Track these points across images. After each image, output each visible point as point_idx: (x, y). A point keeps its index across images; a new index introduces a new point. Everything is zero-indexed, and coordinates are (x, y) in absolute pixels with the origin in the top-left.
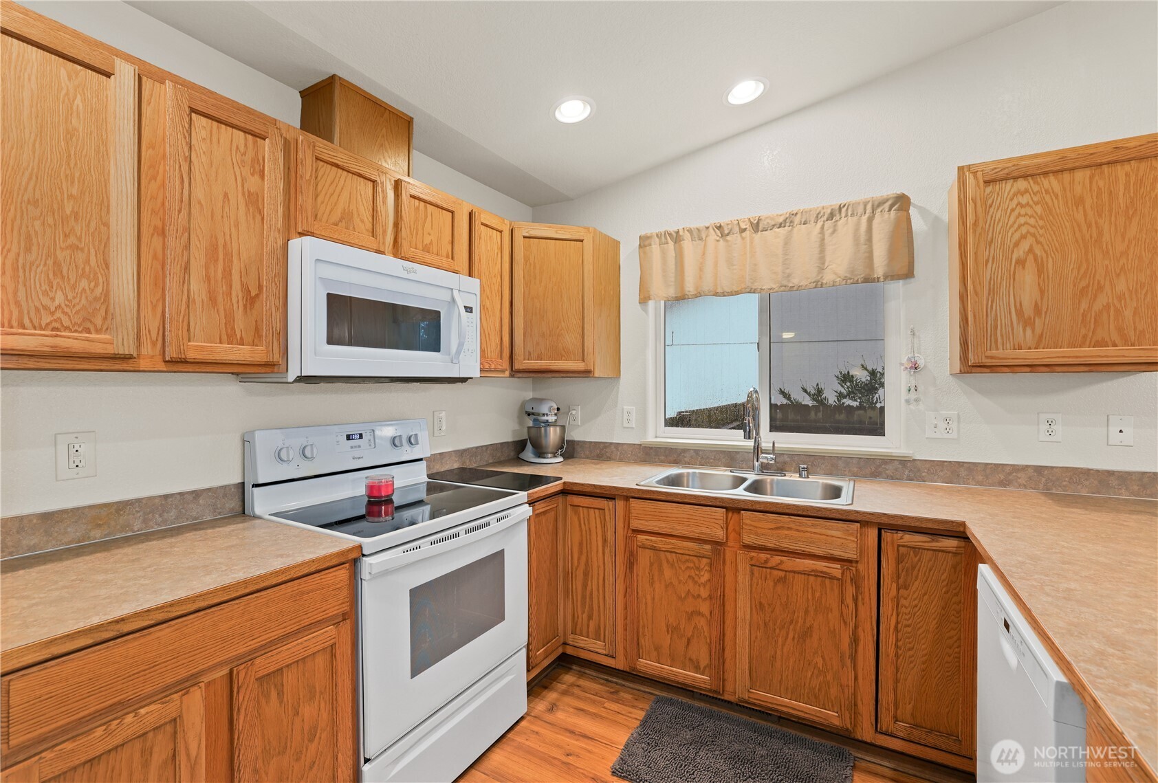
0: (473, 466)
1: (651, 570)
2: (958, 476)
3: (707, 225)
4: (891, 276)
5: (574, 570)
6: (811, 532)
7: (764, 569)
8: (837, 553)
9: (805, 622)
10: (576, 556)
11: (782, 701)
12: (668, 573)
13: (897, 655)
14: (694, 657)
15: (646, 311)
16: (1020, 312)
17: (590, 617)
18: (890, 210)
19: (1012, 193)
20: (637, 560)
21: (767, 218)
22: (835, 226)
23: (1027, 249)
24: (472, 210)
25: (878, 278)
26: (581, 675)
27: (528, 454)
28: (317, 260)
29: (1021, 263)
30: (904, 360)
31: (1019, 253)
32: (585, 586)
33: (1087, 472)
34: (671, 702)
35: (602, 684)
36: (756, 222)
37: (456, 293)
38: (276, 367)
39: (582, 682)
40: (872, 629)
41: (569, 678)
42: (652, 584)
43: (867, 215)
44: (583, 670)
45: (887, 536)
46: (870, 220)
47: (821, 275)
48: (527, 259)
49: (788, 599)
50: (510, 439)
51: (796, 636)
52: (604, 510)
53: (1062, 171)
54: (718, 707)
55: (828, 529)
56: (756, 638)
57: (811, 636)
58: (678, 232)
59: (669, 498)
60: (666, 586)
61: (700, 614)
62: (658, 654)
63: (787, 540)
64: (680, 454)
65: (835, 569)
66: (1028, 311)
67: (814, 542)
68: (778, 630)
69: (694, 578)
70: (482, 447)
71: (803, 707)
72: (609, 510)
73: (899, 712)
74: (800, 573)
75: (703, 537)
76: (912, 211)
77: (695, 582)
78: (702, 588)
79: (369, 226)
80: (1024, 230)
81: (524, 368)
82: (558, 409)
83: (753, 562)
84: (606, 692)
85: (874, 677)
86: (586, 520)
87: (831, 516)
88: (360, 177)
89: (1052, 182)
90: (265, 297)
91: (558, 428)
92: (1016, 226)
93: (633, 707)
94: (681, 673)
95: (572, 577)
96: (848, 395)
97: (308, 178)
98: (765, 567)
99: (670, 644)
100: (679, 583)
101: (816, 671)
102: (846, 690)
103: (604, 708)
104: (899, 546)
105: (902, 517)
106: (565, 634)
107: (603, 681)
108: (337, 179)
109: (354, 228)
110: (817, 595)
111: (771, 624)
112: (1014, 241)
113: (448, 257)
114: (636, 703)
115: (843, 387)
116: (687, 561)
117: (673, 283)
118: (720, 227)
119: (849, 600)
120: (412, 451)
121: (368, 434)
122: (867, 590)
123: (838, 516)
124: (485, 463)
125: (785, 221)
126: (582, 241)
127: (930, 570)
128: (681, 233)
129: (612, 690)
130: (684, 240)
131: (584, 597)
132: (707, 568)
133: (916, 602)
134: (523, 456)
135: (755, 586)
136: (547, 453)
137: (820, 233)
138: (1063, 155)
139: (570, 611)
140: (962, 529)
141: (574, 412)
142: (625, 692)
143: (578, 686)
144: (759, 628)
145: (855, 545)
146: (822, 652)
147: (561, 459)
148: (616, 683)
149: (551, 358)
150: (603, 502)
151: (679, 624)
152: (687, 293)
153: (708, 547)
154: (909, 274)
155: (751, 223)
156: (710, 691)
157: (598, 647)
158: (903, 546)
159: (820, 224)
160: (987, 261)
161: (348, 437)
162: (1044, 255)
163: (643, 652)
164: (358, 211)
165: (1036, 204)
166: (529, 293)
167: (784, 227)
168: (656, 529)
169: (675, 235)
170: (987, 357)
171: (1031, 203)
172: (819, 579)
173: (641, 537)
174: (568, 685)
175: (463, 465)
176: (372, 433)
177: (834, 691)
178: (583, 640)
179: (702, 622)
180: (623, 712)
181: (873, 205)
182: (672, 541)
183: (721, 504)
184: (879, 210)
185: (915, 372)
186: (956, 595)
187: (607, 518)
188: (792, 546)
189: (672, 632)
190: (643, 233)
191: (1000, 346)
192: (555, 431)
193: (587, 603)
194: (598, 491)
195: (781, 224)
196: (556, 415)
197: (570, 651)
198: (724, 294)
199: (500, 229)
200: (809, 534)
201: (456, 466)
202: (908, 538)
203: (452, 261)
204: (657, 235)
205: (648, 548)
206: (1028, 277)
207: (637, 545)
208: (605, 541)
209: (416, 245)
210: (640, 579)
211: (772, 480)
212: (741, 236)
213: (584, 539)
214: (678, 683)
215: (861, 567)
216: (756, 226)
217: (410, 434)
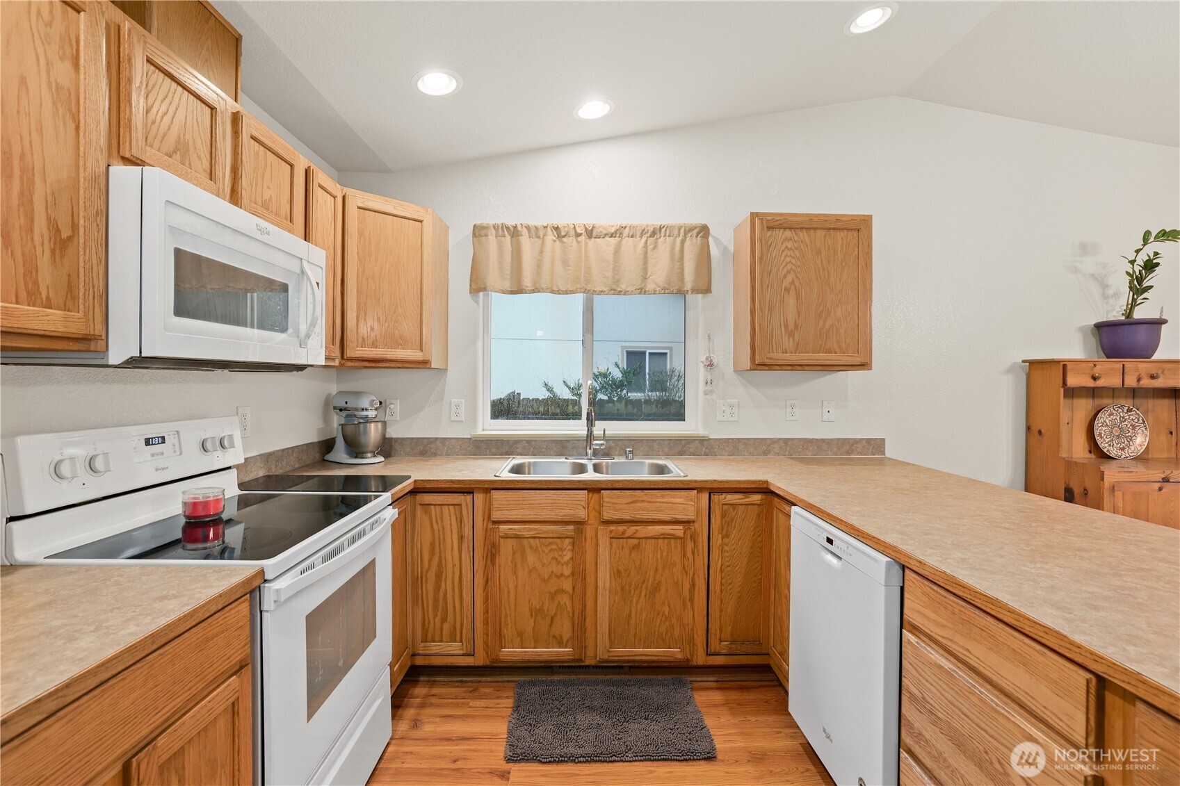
0: (280, 472)
1: (513, 558)
2: (738, 449)
3: (545, 225)
4: (696, 291)
5: (424, 573)
6: (660, 502)
7: (621, 540)
8: (680, 517)
9: (655, 580)
10: (426, 558)
11: (637, 651)
12: (531, 558)
13: (721, 591)
14: (557, 633)
15: (477, 303)
16: (786, 326)
17: (444, 620)
18: (697, 236)
19: (783, 238)
20: (499, 551)
21: (600, 227)
22: (656, 243)
23: (791, 281)
24: (309, 167)
25: (688, 291)
26: (432, 684)
27: (340, 454)
28: (167, 201)
29: (787, 290)
30: (703, 359)
31: (786, 283)
32: (437, 588)
33: (811, 441)
34: (534, 683)
35: (457, 687)
36: (590, 229)
37: (305, 264)
38: (93, 343)
39: (435, 691)
40: (704, 574)
41: (420, 691)
42: (515, 572)
43: (680, 238)
44: (432, 679)
45: (715, 497)
46: (683, 242)
47: (644, 284)
48: (361, 233)
49: (641, 562)
50: (315, 440)
51: (648, 593)
52: (461, 505)
53: (810, 229)
54: (576, 675)
55: (674, 498)
56: (614, 602)
57: (660, 590)
58: (515, 227)
59: (533, 486)
60: (530, 572)
61: (563, 591)
62: (522, 639)
63: (641, 512)
64: (512, 446)
65: (678, 530)
66: (791, 326)
67: (662, 511)
68: (632, 591)
69: (557, 559)
70: (288, 449)
71: (654, 651)
72: (467, 504)
73: (722, 635)
74: (652, 538)
75: (566, 519)
76: (710, 239)
77: (558, 563)
78: (565, 567)
79: (207, 165)
80: (789, 267)
81: (357, 356)
82: (381, 403)
83: (611, 536)
84: (465, 692)
85: (705, 612)
86: (439, 518)
87: (677, 487)
88: (197, 98)
89: (804, 235)
90: (82, 241)
91: (380, 424)
92: (785, 263)
93: (499, 698)
94: (546, 652)
95: (421, 582)
96: (601, 389)
97: (138, 84)
98: (623, 538)
99: (534, 627)
100: (543, 566)
101: (664, 618)
102: (687, 628)
103: (470, 707)
104: (723, 504)
105: (728, 482)
106: (413, 645)
107: (457, 684)
108: (170, 95)
109: (190, 164)
110: (665, 554)
111: (627, 587)
112: (783, 273)
113: (286, 219)
114: (499, 694)
115: (597, 382)
116: (551, 543)
117: (509, 277)
118: (557, 229)
119: (689, 554)
120: (224, 456)
121: (172, 437)
122: (701, 543)
123: (682, 486)
124: (291, 468)
125: (616, 231)
126: (421, 222)
127: (743, 520)
128: (519, 228)
129: (471, 689)
130: (522, 235)
131: (436, 600)
132: (570, 547)
133: (734, 546)
134: (330, 457)
135: (613, 556)
136: (366, 452)
137: (644, 247)
138: (811, 218)
139: (420, 618)
140: (765, 486)
141: (392, 406)
142: (484, 687)
143: (433, 695)
144: (616, 593)
145: (693, 508)
146: (668, 602)
147: (382, 459)
148: (471, 682)
149: (386, 346)
150: (460, 497)
151: (542, 605)
152: (525, 288)
153: (571, 527)
154: (707, 290)
155: (586, 228)
156: (573, 661)
157: (454, 649)
158: (725, 504)
159: (644, 239)
160: (768, 287)
161: (148, 442)
162: (800, 287)
163: (505, 641)
164: (194, 144)
165: (796, 249)
166: (364, 272)
167: (615, 237)
168: (519, 518)
169: (512, 229)
170: (767, 358)
171: (793, 248)
172: (666, 540)
173: (503, 527)
174: (423, 698)
175: (268, 471)
176: (176, 436)
177: (677, 632)
178: (436, 646)
179: (565, 599)
180: (491, 706)
181: (685, 230)
182: (536, 527)
183: (584, 486)
184: (689, 235)
185: (710, 369)
186: (760, 536)
187: (465, 513)
188: (645, 517)
189: (536, 614)
190: (478, 222)
191: (775, 351)
192: (376, 428)
193: (440, 606)
194: (456, 486)
195: (612, 234)
196: (376, 409)
197: (419, 661)
198: (558, 292)
199: (335, 194)
200: (659, 504)
201: (261, 473)
202: (731, 498)
203: (290, 224)
204: (494, 227)
205: (511, 538)
206: (791, 301)
207: (499, 536)
208: (461, 538)
209: (255, 199)
210: (502, 570)
211: (607, 463)
212: (577, 240)
213: (437, 538)
214: (542, 662)
215: (696, 525)
216: (590, 233)
217: (222, 435)
